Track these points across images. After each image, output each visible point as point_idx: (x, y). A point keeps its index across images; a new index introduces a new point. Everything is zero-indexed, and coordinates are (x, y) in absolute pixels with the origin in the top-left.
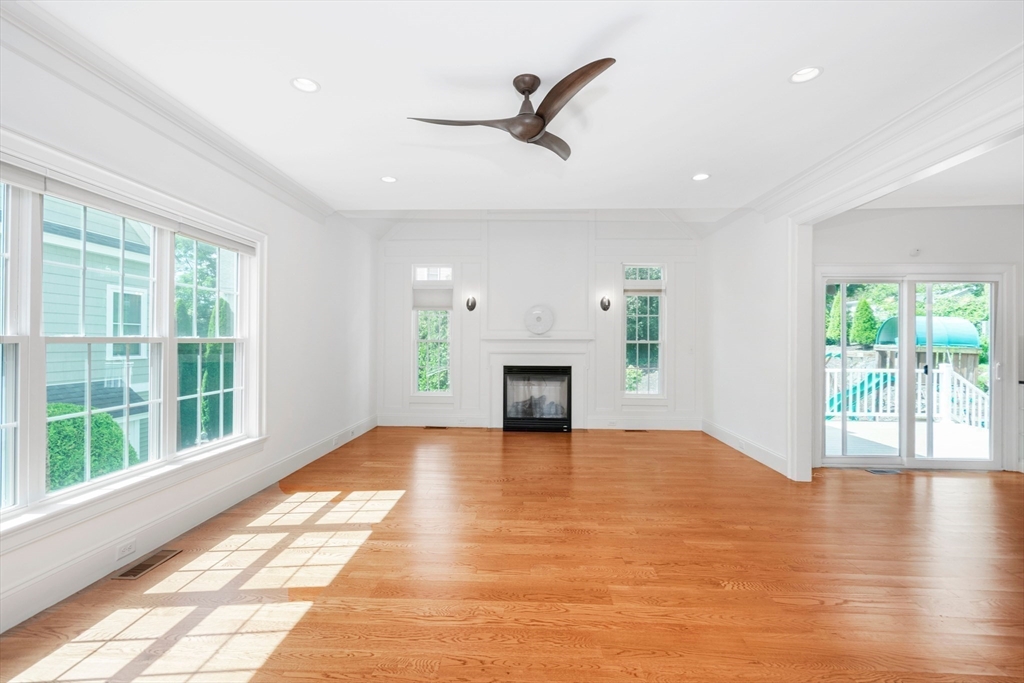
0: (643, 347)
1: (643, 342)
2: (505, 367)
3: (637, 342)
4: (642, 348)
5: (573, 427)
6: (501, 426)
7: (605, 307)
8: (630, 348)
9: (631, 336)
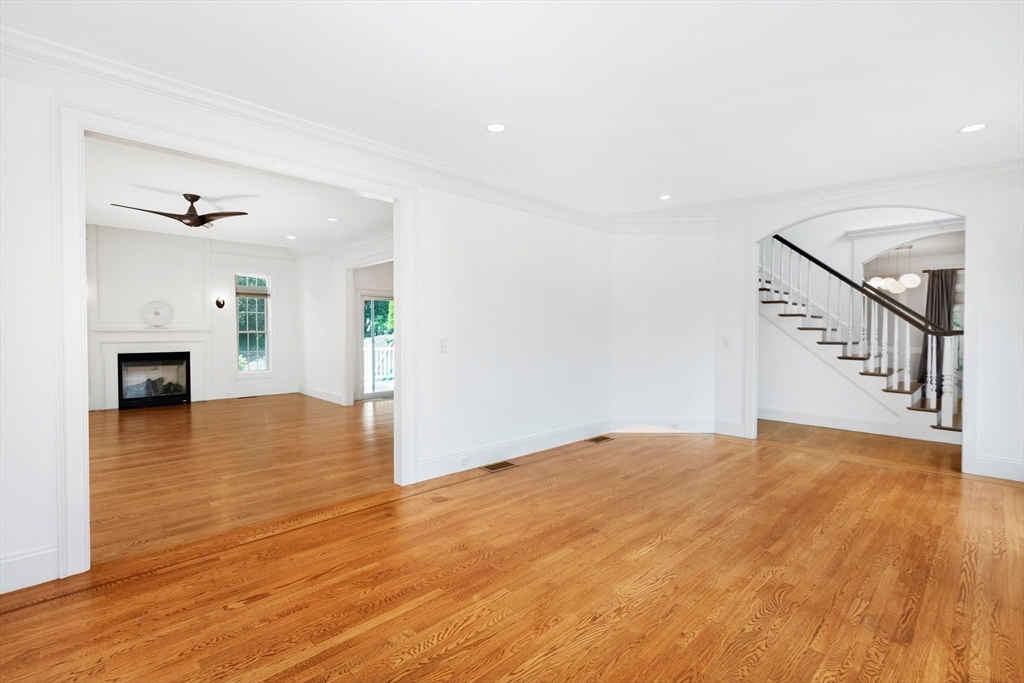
0: (253, 336)
1: (252, 332)
2: (120, 356)
3: (248, 332)
4: (251, 337)
5: (192, 400)
6: (117, 407)
7: (220, 305)
8: (242, 338)
9: (242, 327)
